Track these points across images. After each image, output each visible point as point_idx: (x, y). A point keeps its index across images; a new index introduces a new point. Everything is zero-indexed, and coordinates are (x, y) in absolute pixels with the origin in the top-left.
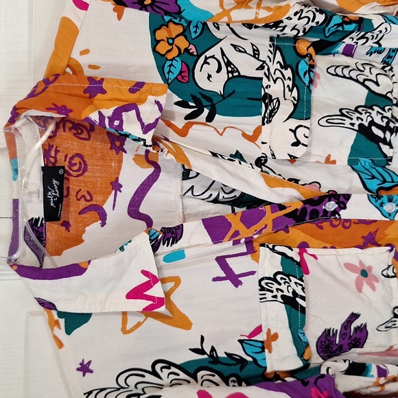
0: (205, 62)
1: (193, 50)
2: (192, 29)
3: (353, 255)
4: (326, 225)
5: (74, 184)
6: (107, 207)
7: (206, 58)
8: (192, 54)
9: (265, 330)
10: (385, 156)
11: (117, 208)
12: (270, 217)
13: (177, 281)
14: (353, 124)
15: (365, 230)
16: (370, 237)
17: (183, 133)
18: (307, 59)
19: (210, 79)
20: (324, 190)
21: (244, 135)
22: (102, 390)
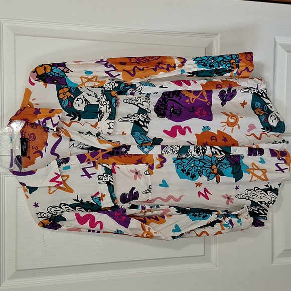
0: (77, 100)
1: (72, 96)
2: (72, 89)
3: (133, 167)
4: (122, 156)
5: (31, 144)
6: (43, 151)
7: (78, 99)
8: (72, 98)
9: (100, 193)
10: (145, 131)
11: (46, 152)
12: (101, 154)
13: (68, 176)
15: (137, 158)
16: (139, 160)
17: (69, 125)
19: (79, 106)
20: (121, 144)
21: (91, 125)
22: (42, 213)
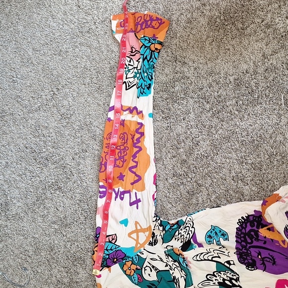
14: (214, 283)
18: (181, 256)
